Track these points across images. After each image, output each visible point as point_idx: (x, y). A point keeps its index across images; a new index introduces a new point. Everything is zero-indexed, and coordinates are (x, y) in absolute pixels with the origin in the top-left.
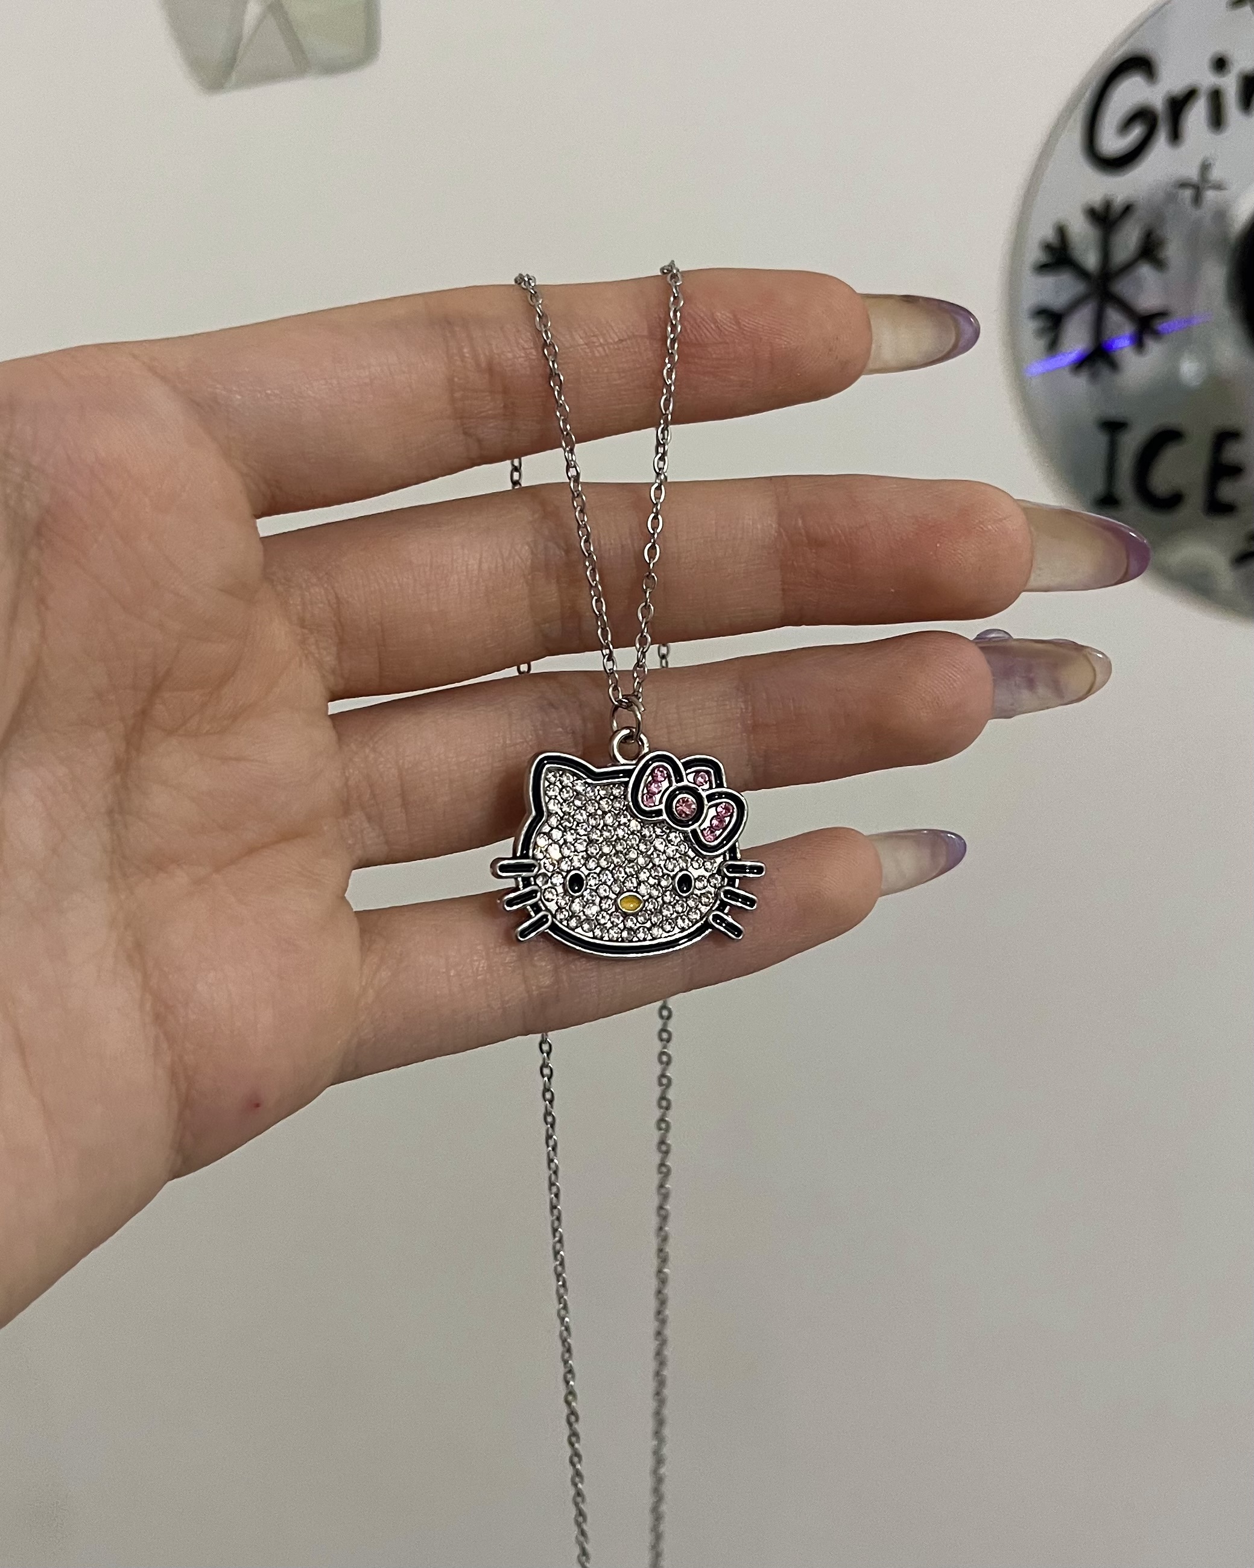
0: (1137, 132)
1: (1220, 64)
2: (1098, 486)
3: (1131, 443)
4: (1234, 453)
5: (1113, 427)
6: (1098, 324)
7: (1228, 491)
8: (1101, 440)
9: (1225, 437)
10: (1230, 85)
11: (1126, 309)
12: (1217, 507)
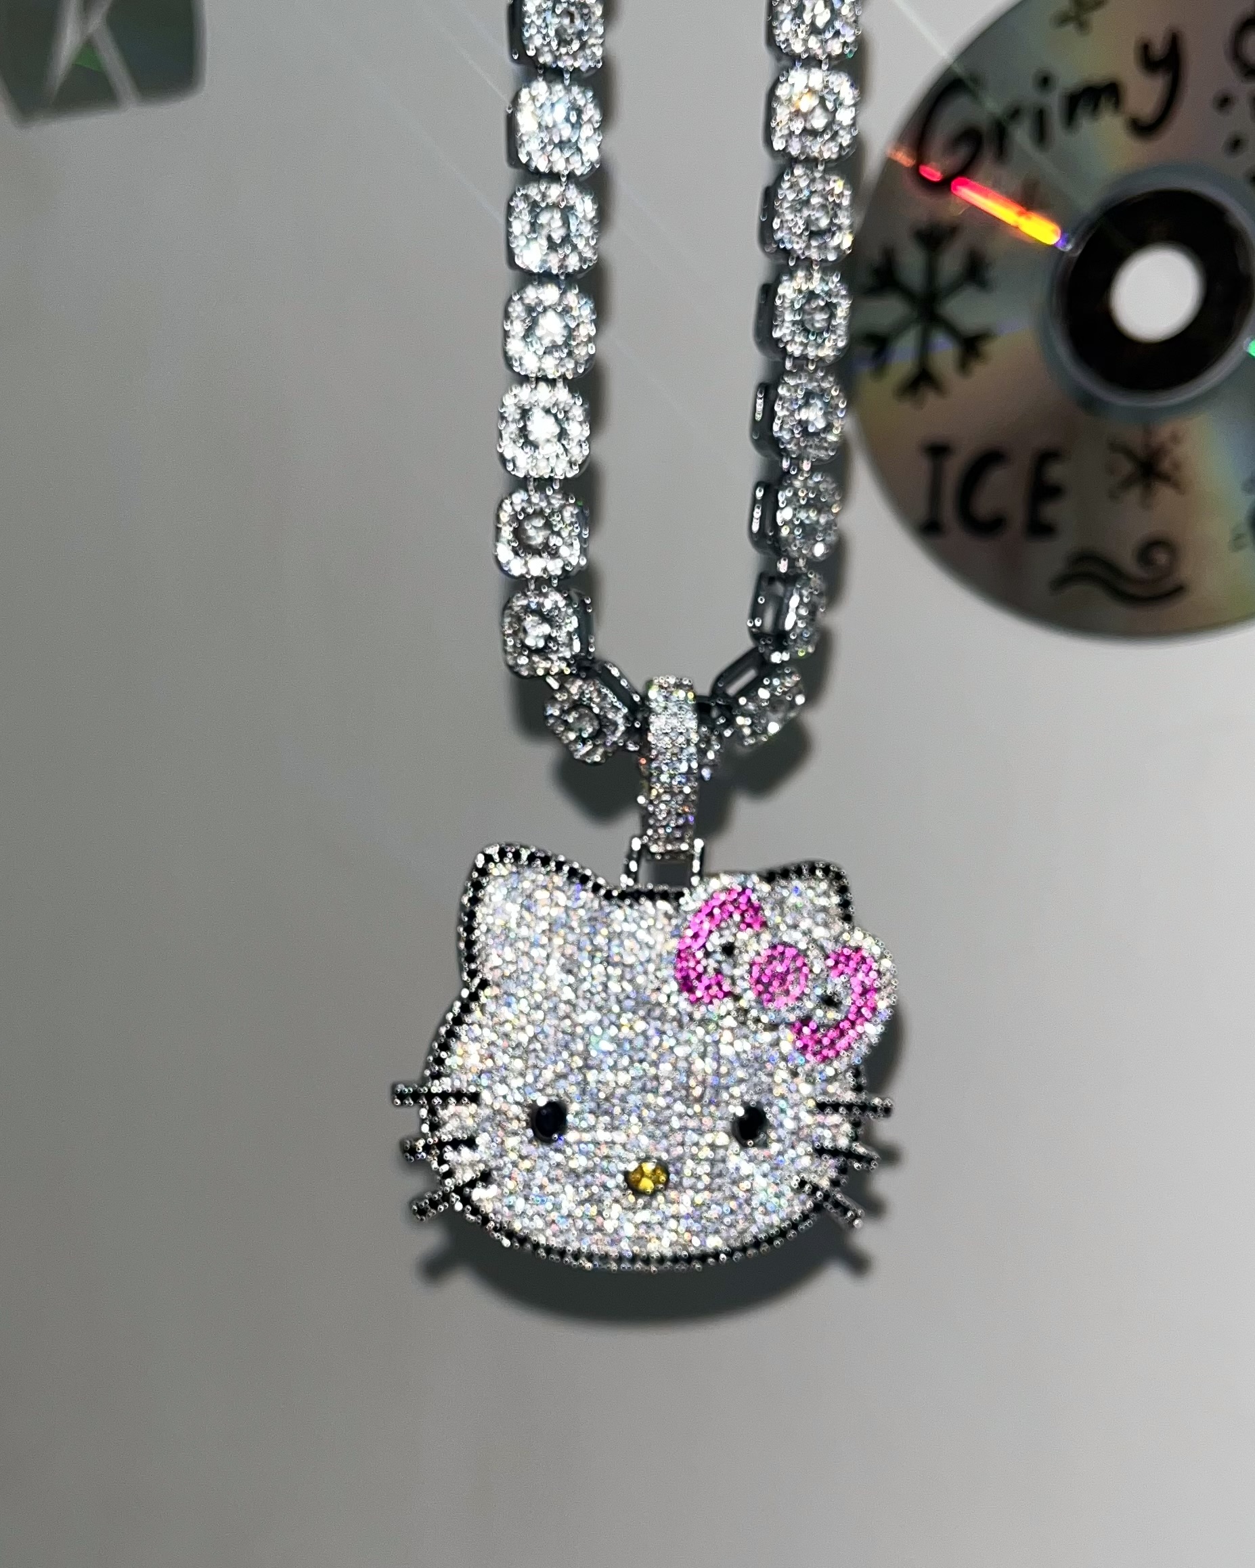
0: (963, 152)
1: (1045, 82)
2: (921, 510)
3: (954, 468)
4: (1056, 472)
5: (938, 451)
6: (924, 348)
7: (1052, 511)
8: (923, 466)
9: (1046, 457)
10: (1054, 103)
11: (952, 330)
12: (1040, 529)
